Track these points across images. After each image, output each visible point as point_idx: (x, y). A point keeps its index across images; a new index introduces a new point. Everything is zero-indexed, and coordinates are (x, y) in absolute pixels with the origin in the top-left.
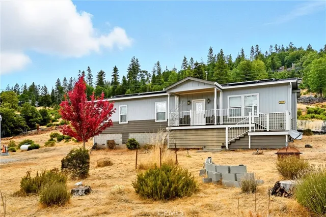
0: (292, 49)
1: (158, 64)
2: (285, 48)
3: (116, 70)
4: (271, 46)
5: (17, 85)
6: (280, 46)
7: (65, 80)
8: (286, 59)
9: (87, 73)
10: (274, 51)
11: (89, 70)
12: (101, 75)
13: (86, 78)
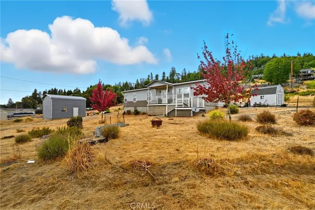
0: (263, 57)
1: (185, 70)
2: (258, 57)
3: (164, 73)
4: (250, 57)
5: (120, 83)
6: (255, 56)
7: (141, 79)
8: (258, 63)
9: (150, 76)
10: (251, 59)
11: (151, 74)
12: (157, 76)
13: (150, 78)
